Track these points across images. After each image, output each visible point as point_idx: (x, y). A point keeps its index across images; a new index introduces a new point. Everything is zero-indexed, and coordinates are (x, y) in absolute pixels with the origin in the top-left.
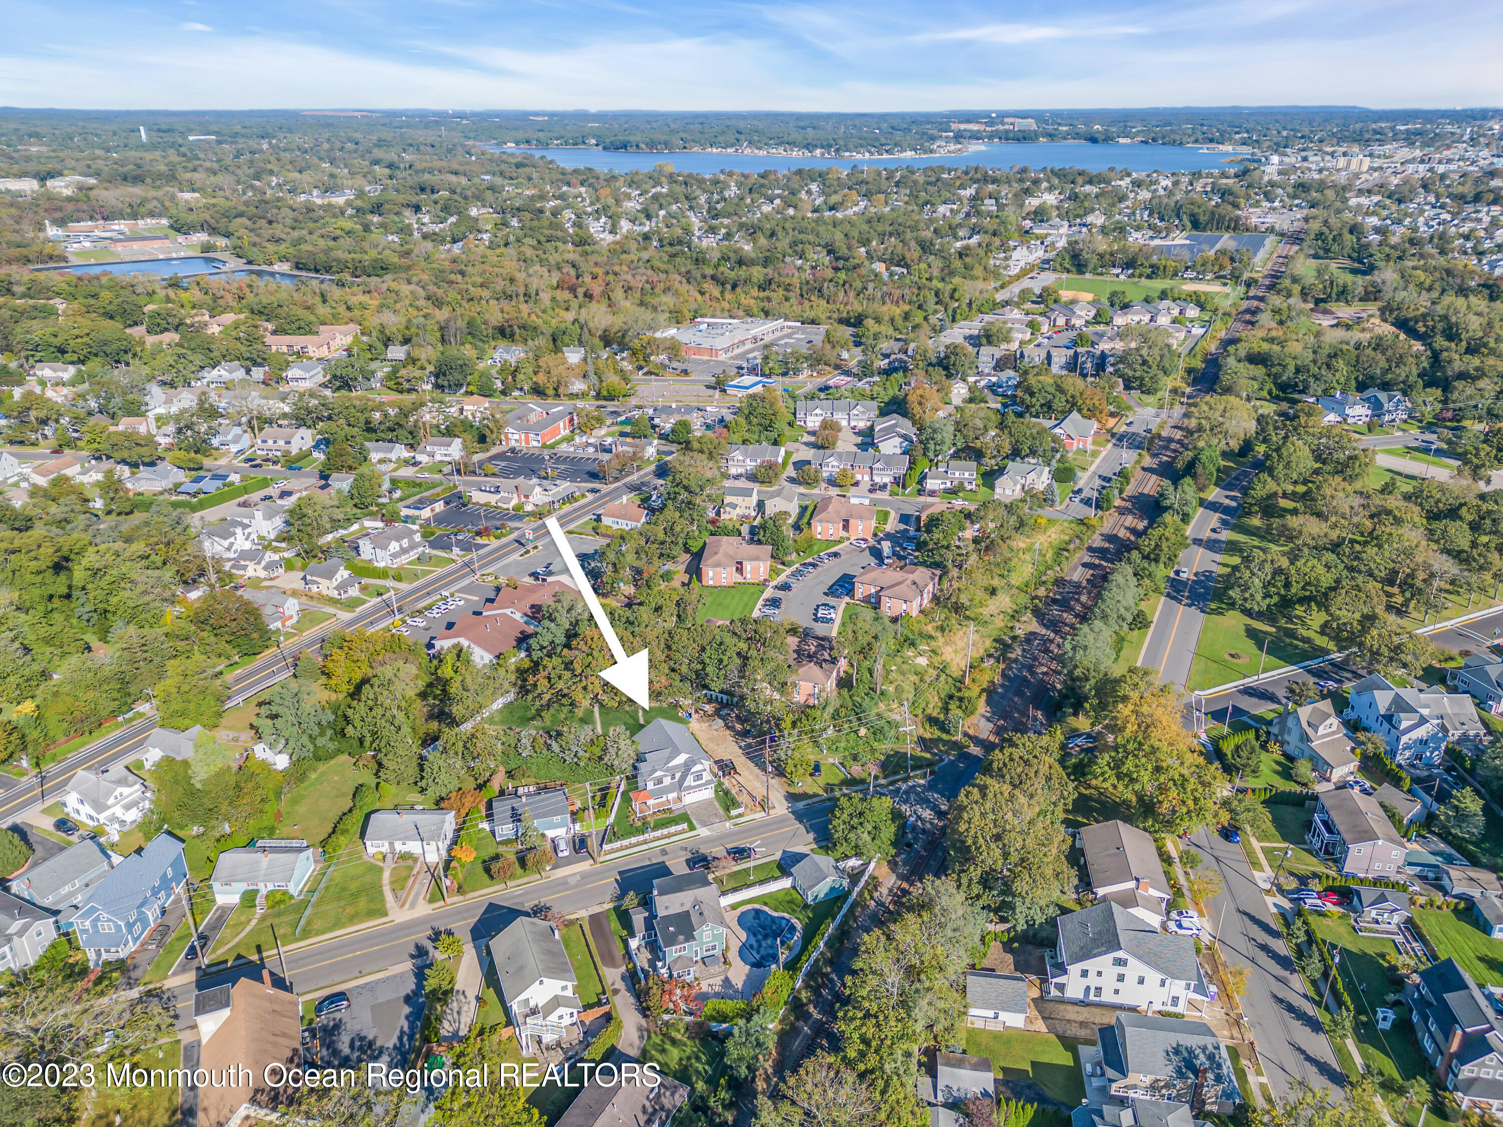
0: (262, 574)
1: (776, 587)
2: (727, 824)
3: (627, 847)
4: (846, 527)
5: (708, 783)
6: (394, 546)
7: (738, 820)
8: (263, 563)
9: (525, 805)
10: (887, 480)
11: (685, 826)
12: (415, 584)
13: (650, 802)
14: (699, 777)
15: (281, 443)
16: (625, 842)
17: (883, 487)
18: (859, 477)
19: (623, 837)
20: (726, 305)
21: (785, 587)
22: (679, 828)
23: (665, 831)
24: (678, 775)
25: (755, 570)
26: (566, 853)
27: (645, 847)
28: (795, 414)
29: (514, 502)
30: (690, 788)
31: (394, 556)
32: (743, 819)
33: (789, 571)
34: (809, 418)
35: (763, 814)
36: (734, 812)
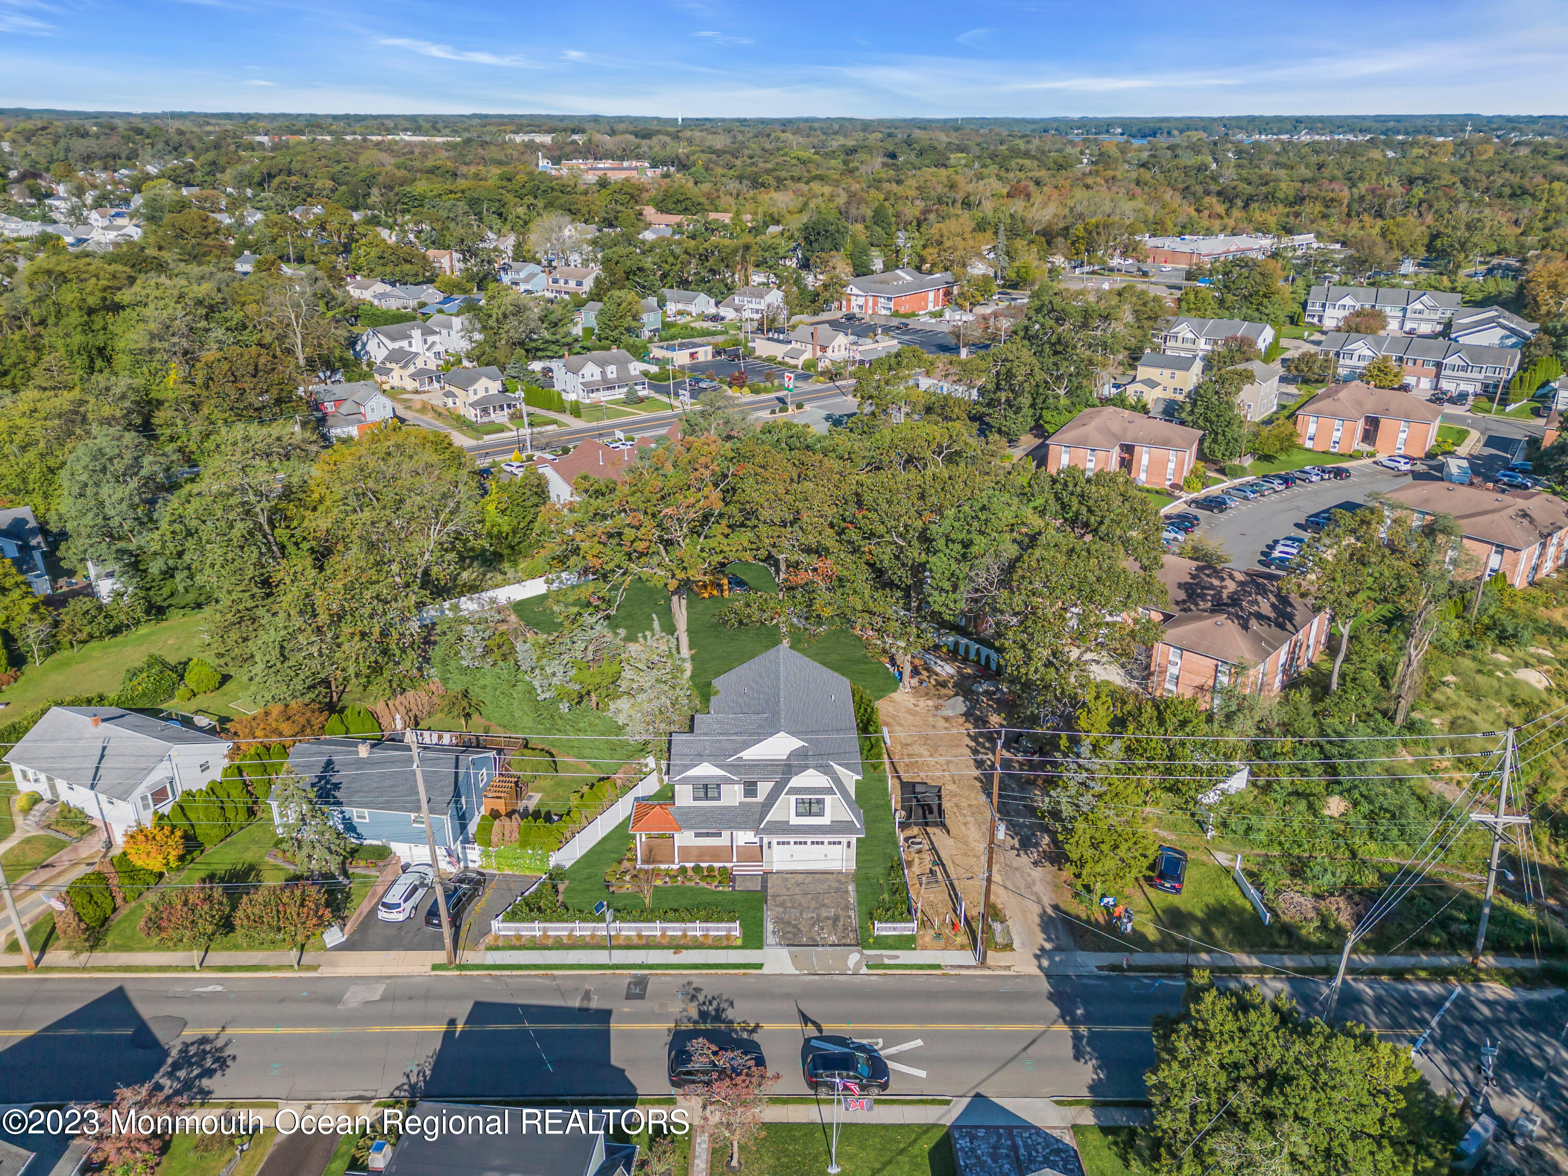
0: (410, 385)
1: (1194, 501)
2: (854, 958)
3: (559, 945)
4: (1369, 436)
5: (838, 827)
6: (591, 371)
7: (887, 956)
8: (412, 369)
9: (361, 763)
10: (1470, 388)
11: (736, 930)
12: (594, 424)
13: (684, 839)
14: (810, 807)
15: (572, 284)
16: (558, 930)
17: (1461, 398)
18: (1410, 380)
19: (564, 912)
20: (1231, 223)
21: (1215, 504)
22: (718, 929)
23: (675, 929)
24: (764, 788)
25: (1157, 466)
26: (397, 916)
27: (600, 957)
28: (1304, 305)
29: (808, 355)
30: (783, 828)
31: (591, 388)
32: (905, 957)
33: (1228, 483)
34: (1329, 312)
35: (967, 957)
36: (883, 929)
